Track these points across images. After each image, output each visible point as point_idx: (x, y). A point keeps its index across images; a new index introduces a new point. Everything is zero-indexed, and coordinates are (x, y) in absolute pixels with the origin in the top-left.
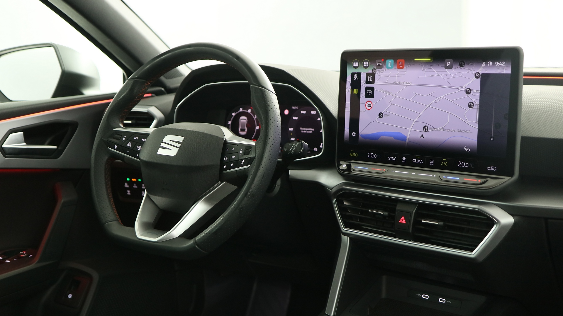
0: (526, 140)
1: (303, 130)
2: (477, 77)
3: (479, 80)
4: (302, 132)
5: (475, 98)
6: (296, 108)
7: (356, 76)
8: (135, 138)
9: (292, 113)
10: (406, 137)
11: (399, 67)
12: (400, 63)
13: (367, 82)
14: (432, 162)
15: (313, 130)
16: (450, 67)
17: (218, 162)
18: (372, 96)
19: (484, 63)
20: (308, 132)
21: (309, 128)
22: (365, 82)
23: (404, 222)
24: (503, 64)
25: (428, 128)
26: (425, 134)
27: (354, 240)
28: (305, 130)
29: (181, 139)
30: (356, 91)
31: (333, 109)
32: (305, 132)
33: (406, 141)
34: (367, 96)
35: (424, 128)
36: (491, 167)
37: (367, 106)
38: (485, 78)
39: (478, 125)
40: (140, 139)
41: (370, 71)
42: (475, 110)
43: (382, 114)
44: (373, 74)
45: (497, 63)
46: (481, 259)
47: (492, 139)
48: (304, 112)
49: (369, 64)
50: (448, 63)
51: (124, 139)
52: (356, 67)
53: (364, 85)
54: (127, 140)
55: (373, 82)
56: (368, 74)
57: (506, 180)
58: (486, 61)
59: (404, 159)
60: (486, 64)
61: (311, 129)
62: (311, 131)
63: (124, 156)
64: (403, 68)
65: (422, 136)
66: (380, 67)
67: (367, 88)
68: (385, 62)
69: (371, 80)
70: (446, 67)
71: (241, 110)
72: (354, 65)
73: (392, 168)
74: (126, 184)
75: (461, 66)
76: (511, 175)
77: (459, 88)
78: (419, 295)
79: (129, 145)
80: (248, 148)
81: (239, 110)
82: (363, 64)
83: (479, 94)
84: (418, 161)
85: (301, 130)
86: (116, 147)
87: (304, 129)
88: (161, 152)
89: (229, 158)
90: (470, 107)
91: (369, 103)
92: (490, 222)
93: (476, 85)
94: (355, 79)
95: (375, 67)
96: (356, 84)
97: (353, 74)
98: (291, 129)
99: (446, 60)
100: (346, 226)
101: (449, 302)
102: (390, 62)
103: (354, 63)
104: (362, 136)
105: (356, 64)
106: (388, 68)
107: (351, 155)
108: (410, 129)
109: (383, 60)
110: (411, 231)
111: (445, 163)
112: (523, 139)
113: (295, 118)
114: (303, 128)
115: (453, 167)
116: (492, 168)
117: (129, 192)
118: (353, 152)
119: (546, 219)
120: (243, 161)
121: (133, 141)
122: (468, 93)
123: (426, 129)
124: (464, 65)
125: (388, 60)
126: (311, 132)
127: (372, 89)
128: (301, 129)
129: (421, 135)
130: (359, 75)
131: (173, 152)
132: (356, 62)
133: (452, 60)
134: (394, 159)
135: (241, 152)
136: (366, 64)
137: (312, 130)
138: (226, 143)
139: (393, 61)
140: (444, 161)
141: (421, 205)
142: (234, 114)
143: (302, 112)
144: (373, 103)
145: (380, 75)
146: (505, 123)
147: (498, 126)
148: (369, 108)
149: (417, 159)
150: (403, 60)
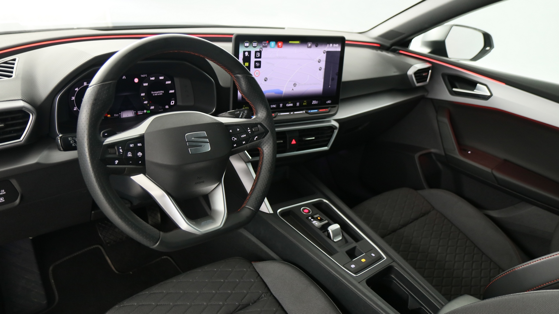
1: (154, 94)
2: (324, 53)
3: (325, 54)
4: (154, 95)
5: (323, 65)
6: (145, 76)
7: (247, 54)
9: (141, 81)
11: (279, 47)
12: (280, 44)
13: (256, 57)
14: (298, 104)
15: (163, 92)
16: (310, 47)
18: (259, 67)
19: (328, 45)
20: (159, 94)
21: (159, 91)
22: (254, 58)
23: (295, 143)
24: (337, 45)
25: (296, 85)
28: (156, 93)
30: (247, 64)
32: (156, 95)
33: (282, 93)
34: (256, 67)
38: (329, 53)
39: (323, 79)
41: (258, 49)
42: (323, 71)
43: (267, 78)
44: (260, 52)
45: (334, 45)
47: (330, 86)
48: (153, 79)
49: (257, 45)
50: (309, 45)
51: (120, 150)
52: (247, 47)
53: (253, 60)
54: (126, 151)
55: (260, 57)
56: (256, 52)
58: (329, 43)
59: (281, 105)
61: (161, 92)
62: (161, 93)
64: (281, 47)
65: (293, 89)
66: (266, 47)
67: (256, 62)
68: (269, 43)
69: (259, 56)
70: (308, 47)
72: (245, 45)
73: (277, 113)
75: (316, 46)
77: (315, 59)
79: (130, 155)
82: (253, 45)
83: (325, 62)
85: (153, 94)
87: (155, 92)
89: (238, 137)
90: (320, 70)
91: (257, 72)
92: (333, 129)
93: (323, 57)
94: (246, 55)
95: (261, 47)
96: (247, 59)
97: (244, 52)
98: (143, 94)
99: (308, 43)
102: (273, 43)
103: (245, 44)
105: (247, 45)
106: (271, 47)
108: (285, 86)
109: (267, 42)
113: (146, 84)
115: (309, 105)
116: (329, 102)
121: (131, 150)
122: (319, 62)
123: (295, 85)
124: (318, 46)
125: (271, 42)
127: (260, 62)
128: (152, 93)
129: (292, 89)
130: (249, 52)
132: (247, 43)
133: (311, 43)
134: (275, 106)
136: (255, 44)
137: (162, 93)
139: (275, 42)
140: (305, 102)
143: (151, 79)
144: (261, 72)
145: (265, 52)
146: (336, 77)
147: (333, 79)
148: (257, 75)
149: (289, 104)
150: (282, 42)
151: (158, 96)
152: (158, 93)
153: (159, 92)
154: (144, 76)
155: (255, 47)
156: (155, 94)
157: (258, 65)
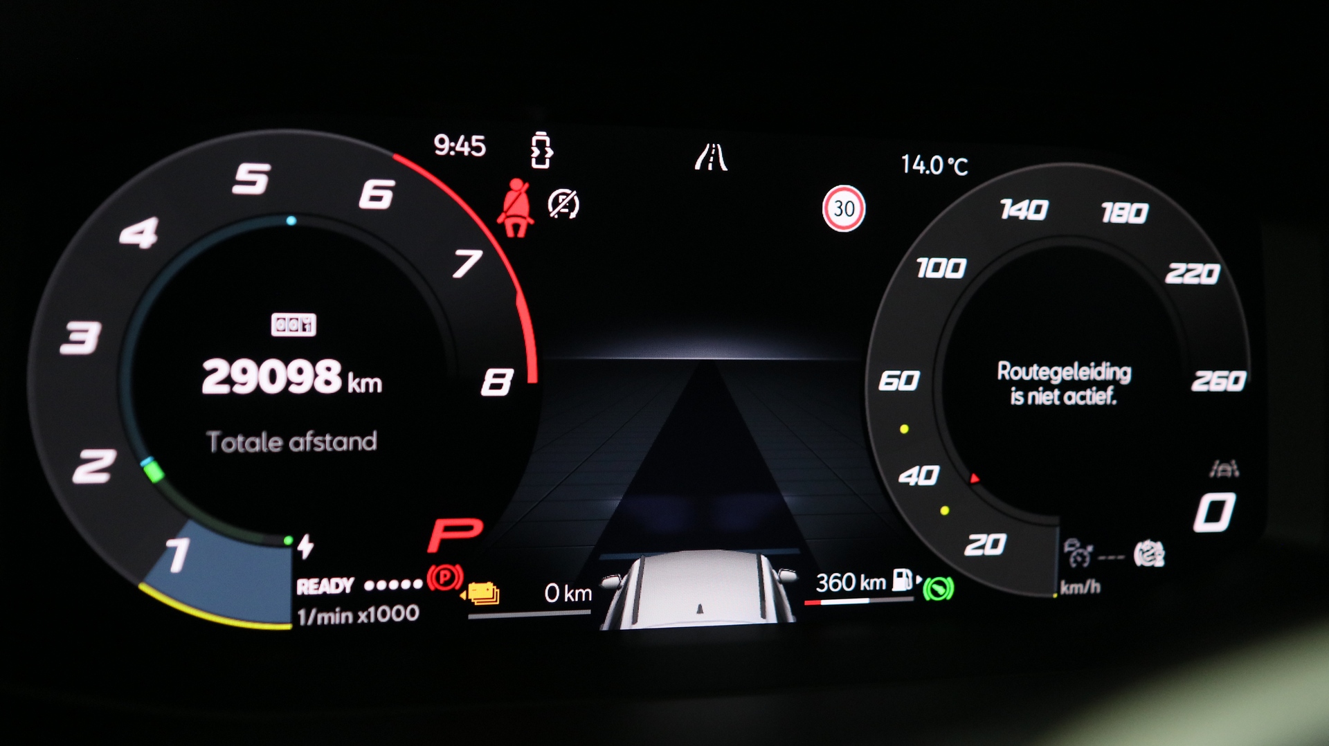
1: (1028, 386)
4: (1017, 398)
6: (949, 168)
9: (904, 222)
15: (1125, 375)
20: (1073, 398)
21: (1084, 363)
28: (1048, 386)
32: (1043, 398)
48: (1029, 210)
61: (1106, 371)
62: (1102, 386)
85: (1008, 384)
87: (1038, 372)
98: (893, 382)
113: (942, 268)
126: (1100, 397)
128: (1005, 370)
137: (1115, 382)
143: (1010, 210)
151: (1060, 410)
152: (1065, 386)
153: (1083, 373)
154: (936, 166)
156: (1033, 385)
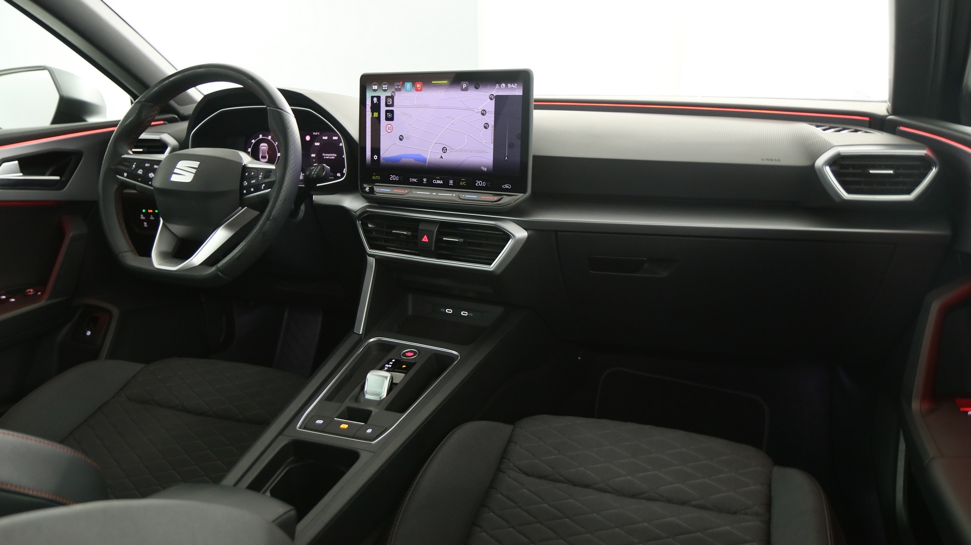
0: (538, 159)
1: (326, 156)
2: (491, 99)
3: (493, 101)
4: (325, 157)
5: (490, 119)
6: (318, 134)
7: (375, 100)
8: (147, 165)
9: (313, 139)
10: (426, 159)
11: (417, 90)
12: (418, 86)
13: (387, 105)
14: (451, 182)
15: (336, 155)
16: (466, 89)
17: (237, 187)
18: (392, 119)
19: (497, 85)
20: (330, 158)
22: (384, 106)
23: (427, 240)
24: (515, 86)
25: (446, 149)
26: (444, 155)
27: (380, 260)
29: (196, 164)
30: (376, 115)
31: (354, 133)
32: (327, 157)
33: (426, 163)
34: (387, 119)
35: (443, 149)
36: (506, 185)
37: (387, 128)
38: (498, 100)
39: (493, 145)
40: (152, 166)
41: (389, 94)
42: (491, 129)
43: (402, 136)
44: (392, 97)
45: (509, 85)
46: (499, 272)
47: (506, 158)
48: (326, 138)
49: (388, 87)
50: (464, 86)
51: (134, 166)
52: (375, 90)
53: (383, 108)
54: (137, 168)
55: (392, 105)
56: (387, 97)
57: (520, 197)
58: (499, 83)
59: (425, 180)
60: (500, 86)
61: (334, 155)
63: (136, 184)
64: (421, 90)
65: (442, 157)
66: (399, 90)
67: (387, 111)
68: (403, 84)
69: (391, 103)
70: (463, 90)
71: (261, 136)
72: (373, 88)
73: (413, 190)
74: (142, 216)
75: (477, 88)
76: (524, 192)
77: (475, 110)
78: (443, 310)
79: (140, 172)
80: (268, 172)
81: (259, 137)
82: (382, 87)
83: (494, 115)
84: (438, 182)
86: (125, 174)
87: (327, 155)
88: (174, 178)
89: (249, 182)
90: (486, 128)
91: (389, 126)
92: (507, 236)
93: (491, 106)
94: (375, 102)
95: (394, 90)
96: (376, 108)
97: (372, 97)
98: (313, 155)
99: (462, 82)
100: (371, 247)
101: (471, 314)
102: (408, 85)
103: (373, 86)
104: (383, 158)
105: (375, 87)
106: (407, 91)
107: (374, 178)
108: (430, 151)
109: (401, 83)
110: (433, 249)
111: (464, 183)
112: (535, 157)
113: (317, 144)
114: (325, 154)
115: (471, 186)
117: (145, 224)
118: (375, 175)
119: (556, 232)
120: (264, 185)
121: (144, 168)
122: (483, 114)
123: (444, 150)
124: (479, 87)
125: (406, 83)
126: (334, 158)
127: (392, 112)
128: (323, 154)
129: (440, 156)
130: (379, 98)
131: (187, 178)
132: (375, 85)
133: (467, 82)
134: (415, 180)
135: (261, 176)
136: (385, 87)
138: (245, 168)
139: (411, 83)
140: (463, 181)
141: (443, 224)
142: (253, 141)
144: (394, 126)
145: (400, 98)
146: (518, 143)
147: (511, 146)
148: (389, 131)
149: (437, 179)
150: (421, 83)
152: (330, 156)
153: (332, 155)
154: (316, 134)
155: (385, 90)
157: (390, 116)
